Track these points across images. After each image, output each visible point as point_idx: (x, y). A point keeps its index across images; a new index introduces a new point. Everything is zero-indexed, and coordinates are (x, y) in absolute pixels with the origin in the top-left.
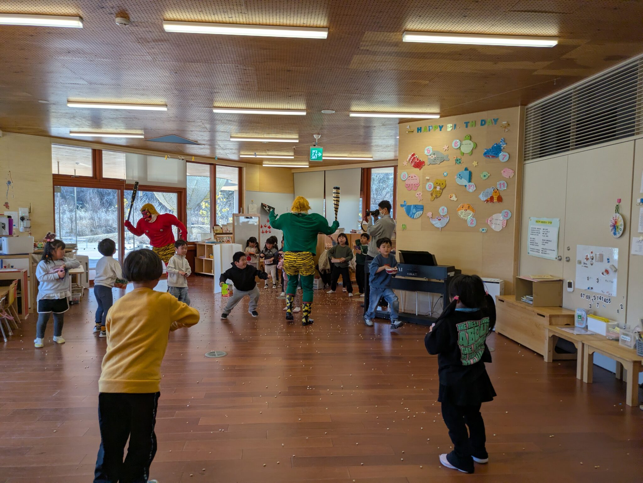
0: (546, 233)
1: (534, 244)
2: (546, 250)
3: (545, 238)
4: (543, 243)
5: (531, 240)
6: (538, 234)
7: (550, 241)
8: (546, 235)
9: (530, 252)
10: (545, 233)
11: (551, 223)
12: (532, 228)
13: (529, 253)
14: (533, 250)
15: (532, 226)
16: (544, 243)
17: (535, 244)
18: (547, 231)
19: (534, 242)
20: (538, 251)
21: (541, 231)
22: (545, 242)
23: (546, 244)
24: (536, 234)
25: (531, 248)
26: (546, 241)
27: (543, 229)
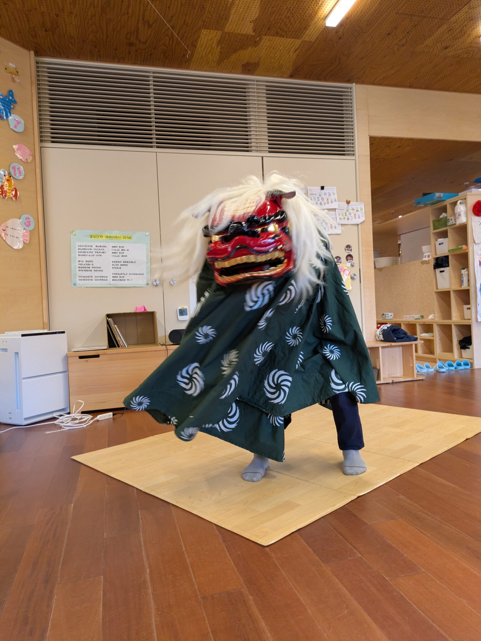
0: (121, 251)
1: (91, 269)
2: (123, 275)
3: (121, 259)
4: (116, 266)
5: (81, 264)
6: (99, 254)
7: (132, 262)
8: (121, 255)
9: (79, 283)
10: (118, 252)
11: (130, 238)
12: (79, 246)
13: (75, 284)
14: (84, 278)
15: (78, 243)
16: (119, 266)
17: (93, 269)
18: (121, 248)
19: (91, 266)
20: (103, 278)
21: (109, 250)
22: (120, 264)
23: (121, 266)
24: (95, 254)
25: (79, 277)
26: (122, 263)
27: (113, 247)
